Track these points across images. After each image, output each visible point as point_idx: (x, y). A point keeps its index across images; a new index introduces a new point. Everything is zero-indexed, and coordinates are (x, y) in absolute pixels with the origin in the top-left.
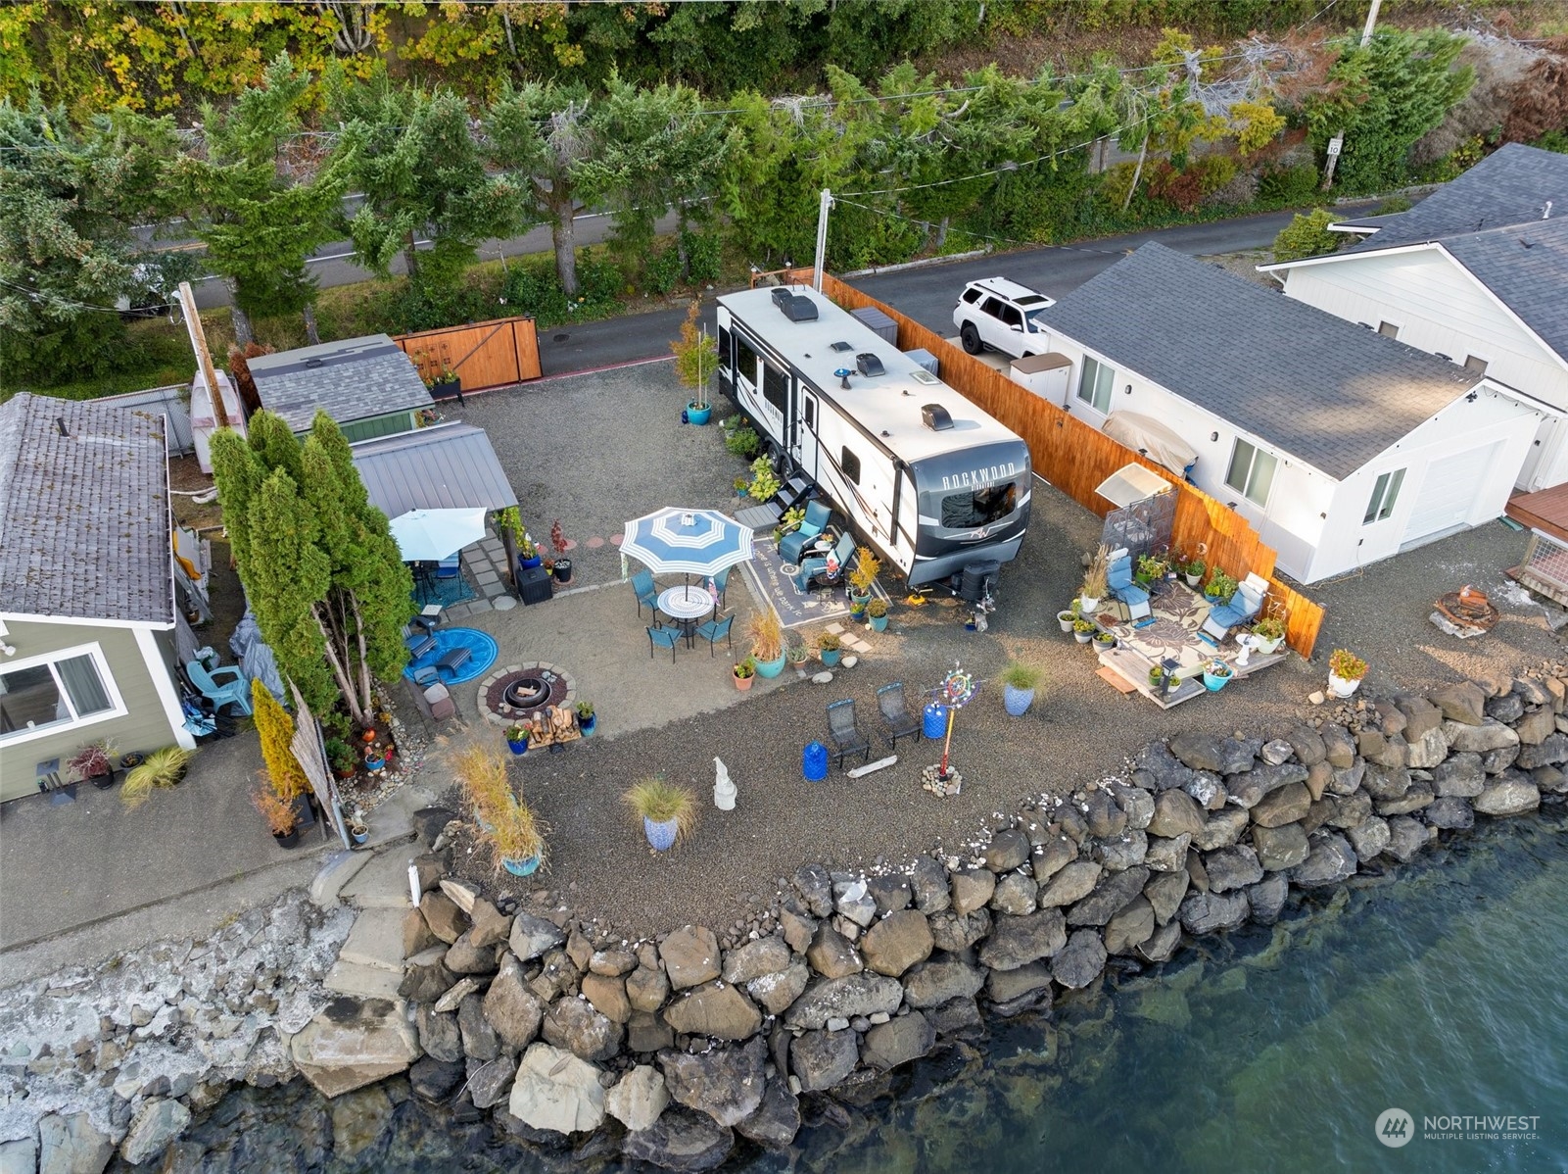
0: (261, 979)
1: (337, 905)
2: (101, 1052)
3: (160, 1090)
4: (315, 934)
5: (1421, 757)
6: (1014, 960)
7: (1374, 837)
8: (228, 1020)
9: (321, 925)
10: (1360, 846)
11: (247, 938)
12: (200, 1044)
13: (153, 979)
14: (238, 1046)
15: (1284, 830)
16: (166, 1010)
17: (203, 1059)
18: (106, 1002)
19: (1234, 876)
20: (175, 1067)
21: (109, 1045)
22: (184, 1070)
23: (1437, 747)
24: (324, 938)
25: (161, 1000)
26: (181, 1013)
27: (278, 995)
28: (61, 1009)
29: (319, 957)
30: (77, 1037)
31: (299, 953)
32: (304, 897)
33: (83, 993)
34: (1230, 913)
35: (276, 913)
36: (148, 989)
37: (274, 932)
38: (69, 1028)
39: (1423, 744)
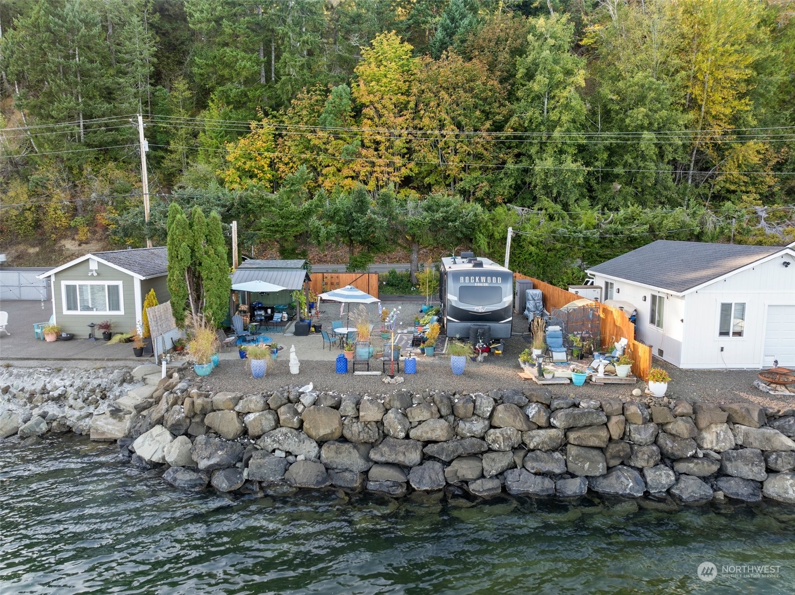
0: (97, 391)
1: (140, 380)
2: (38, 397)
3: (44, 416)
4: (125, 385)
5: (712, 443)
6: (382, 455)
7: (661, 478)
8: (80, 402)
9: (130, 383)
10: (648, 479)
11: (101, 374)
12: (67, 408)
13: (65, 377)
14: (77, 413)
15: (586, 449)
16: (62, 388)
17: (64, 412)
18: (48, 380)
19: (543, 464)
20: (52, 409)
21: (41, 396)
22: (55, 413)
23: (724, 438)
24: (127, 387)
25: (63, 384)
26: (66, 392)
27: (101, 401)
28: (35, 377)
29: (121, 392)
30: (33, 388)
31: (115, 388)
32: (129, 370)
33: (44, 375)
34: (536, 486)
35: (116, 371)
36: (62, 380)
37: (111, 376)
38: (33, 384)
39: (715, 434)
